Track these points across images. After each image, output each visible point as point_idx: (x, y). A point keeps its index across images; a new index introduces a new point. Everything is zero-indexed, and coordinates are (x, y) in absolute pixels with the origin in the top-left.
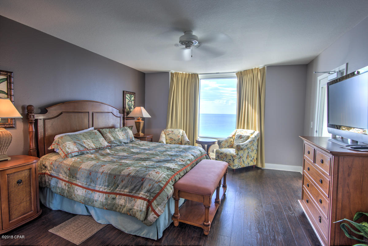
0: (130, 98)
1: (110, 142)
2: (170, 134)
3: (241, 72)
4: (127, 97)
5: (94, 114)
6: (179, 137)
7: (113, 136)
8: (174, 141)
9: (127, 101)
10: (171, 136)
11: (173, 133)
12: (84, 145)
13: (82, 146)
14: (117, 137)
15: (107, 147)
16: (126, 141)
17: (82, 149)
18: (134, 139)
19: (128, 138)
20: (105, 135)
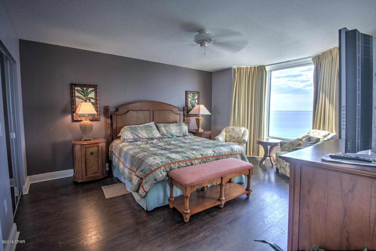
0: (193, 97)
1: (163, 135)
2: (230, 131)
3: (319, 56)
4: (189, 96)
5: (154, 111)
6: (238, 135)
7: (166, 130)
8: (234, 139)
9: (189, 100)
10: (230, 133)
11: (233, 131)
12: (139, 135)
13: (137, 135)
14: (170, 131)
15: (158, 139)
16: (178, 135)
17: (136, 137)
18: (187, 134)
19: (181, 133)
20: (160, 129)
